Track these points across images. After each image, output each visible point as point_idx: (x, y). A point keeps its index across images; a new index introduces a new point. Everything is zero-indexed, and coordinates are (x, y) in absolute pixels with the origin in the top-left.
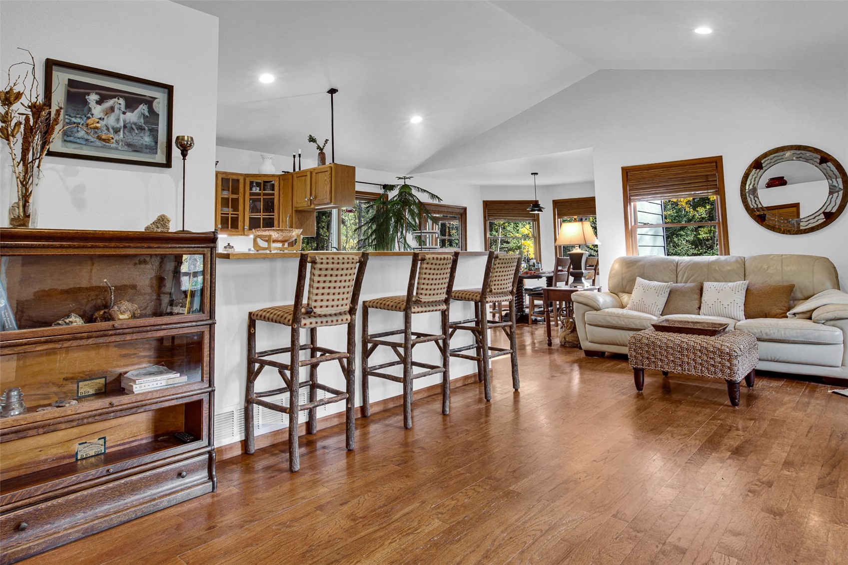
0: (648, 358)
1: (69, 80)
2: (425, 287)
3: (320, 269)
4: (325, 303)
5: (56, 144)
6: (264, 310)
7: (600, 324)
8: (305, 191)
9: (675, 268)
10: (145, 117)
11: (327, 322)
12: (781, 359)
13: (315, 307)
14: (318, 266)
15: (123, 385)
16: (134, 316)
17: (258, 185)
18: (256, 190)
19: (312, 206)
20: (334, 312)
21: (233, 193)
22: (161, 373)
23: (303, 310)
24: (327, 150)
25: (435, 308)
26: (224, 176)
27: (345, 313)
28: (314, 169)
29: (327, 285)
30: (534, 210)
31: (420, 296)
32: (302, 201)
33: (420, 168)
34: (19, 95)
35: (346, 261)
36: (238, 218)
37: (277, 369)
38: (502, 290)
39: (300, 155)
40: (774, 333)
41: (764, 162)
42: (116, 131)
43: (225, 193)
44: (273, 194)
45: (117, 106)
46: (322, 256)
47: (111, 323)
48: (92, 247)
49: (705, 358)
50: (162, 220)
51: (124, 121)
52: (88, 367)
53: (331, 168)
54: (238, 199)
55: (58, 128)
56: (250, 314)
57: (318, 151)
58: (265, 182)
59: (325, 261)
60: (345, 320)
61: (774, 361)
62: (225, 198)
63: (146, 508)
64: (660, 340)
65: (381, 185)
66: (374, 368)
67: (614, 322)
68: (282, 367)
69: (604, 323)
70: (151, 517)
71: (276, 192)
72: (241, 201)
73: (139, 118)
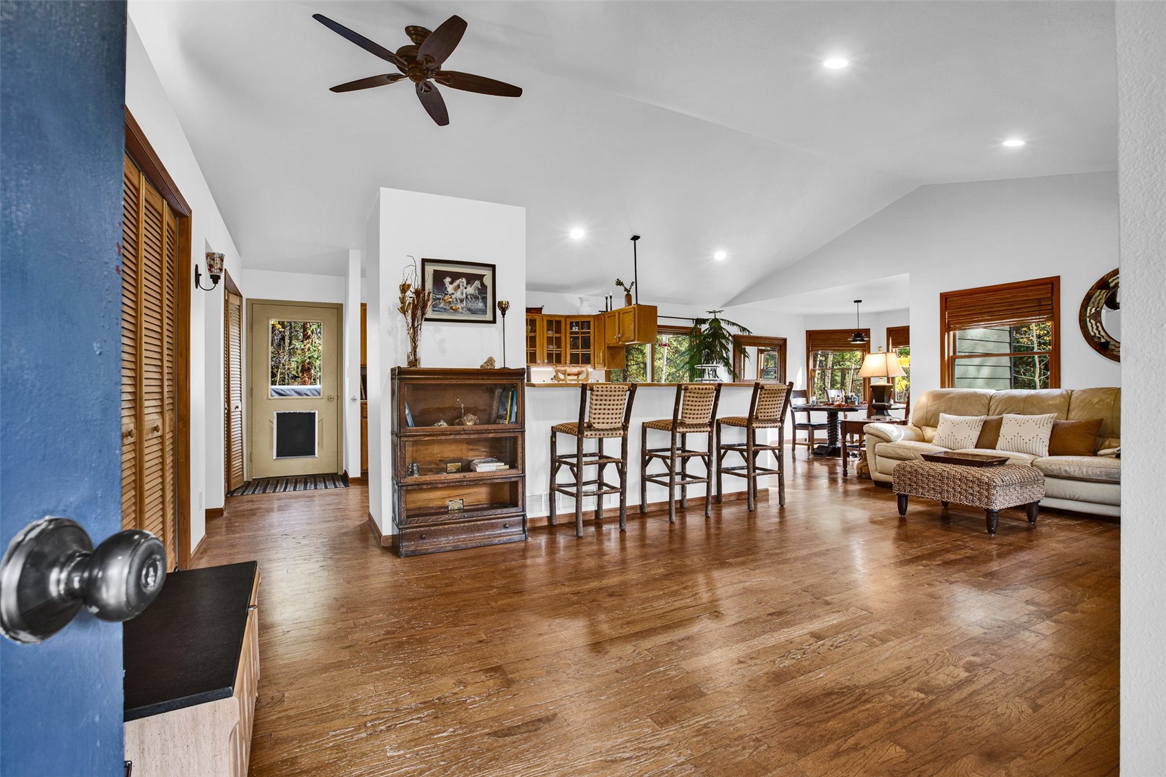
0: (910, 485)
1: (434, 270)
2: (689, 412)
3: (597, 395)
4: (601, 421)
5: (429, 314)
6: (561, 425)
7: (890, 455)
8: (615, 328)
9: (987, 402)
10: (479, 289)
11: (608, 434)
12: (1081, 498)
13: (594, 423)
14: (595, 393)
15: (471, 468)
16: (475, 424)
17: (577, 324)
18: (575, 329)
19: (620, 343)
20: (609, 428)
21: (556, 332)
22: (492, 462)
23: (585, 425)
24: (633, 293)
25: (702, 429)
26: (549, 319)
27: (618, 429)
28: (621, 310)
29: (603, 407)
30: (856, 341)
31: (685, 419)
32: (613, 339)
33: (731, 302)
34: (409, 286)
35: (617, 389)
36: (561, 354)
37: (569, 466)
38: (769, 418)
39: (611, 297)
40: (1075, 471)
41: (1112, 282)
42: (462, 301)
43: (550, 332)
44: (589, 333)
45: (462, 284)
46: (598, 386)
47: (462, 427)
48: (450, 379)
49: (964, 487)
50: (491, 361)
51: (466, 294)
52: (452, 455)
53: (634, 308)
54: (560, 337)
55: (429, 303)
56: (552, 427)
57: (626, 293)
58: (582, 322)
59: (600, 389)
60: (618, 434)
61: (1072, 500)
62: (550, 337)
63: (487, 542)
64: (923, 469)
65: (693, 319)
66: (652, 476)
67: (904, 454)
68: (572, 465)
69: (894, 455)
70: (489, 547)
71: (592, 330)
72: (563, 339)
73: (475, 290)
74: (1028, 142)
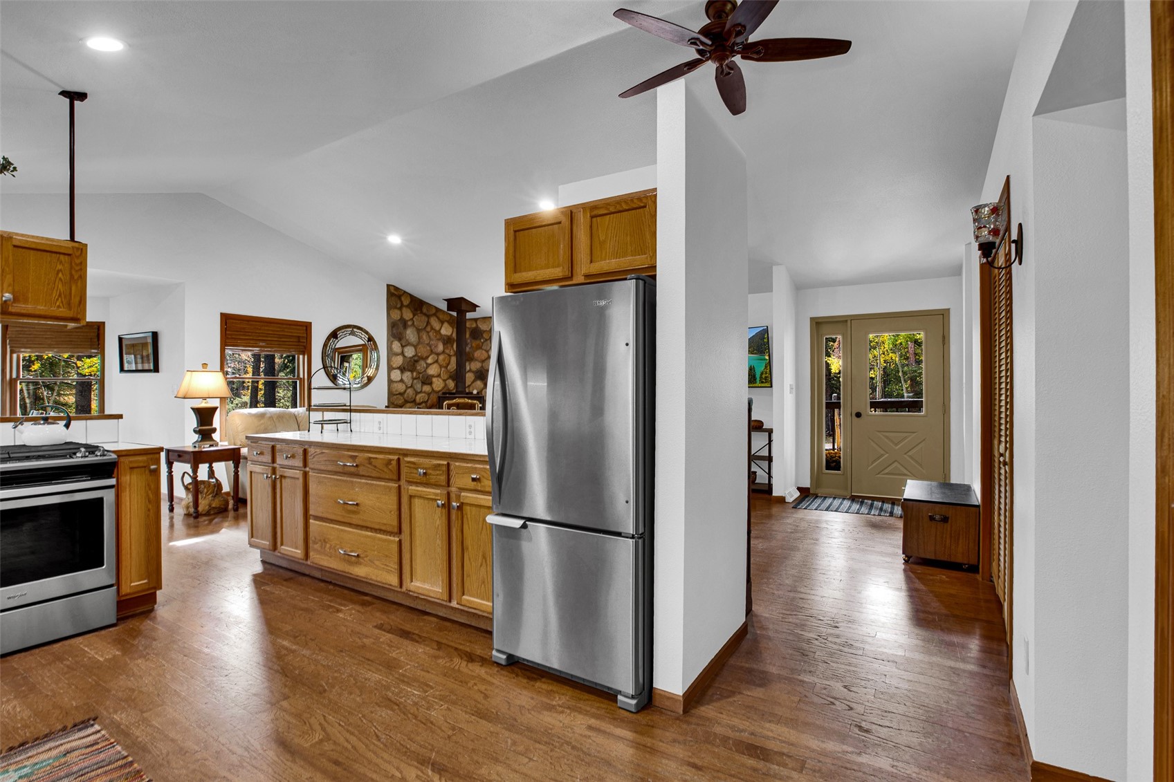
41: (339, 334)
74: (385, 238)
